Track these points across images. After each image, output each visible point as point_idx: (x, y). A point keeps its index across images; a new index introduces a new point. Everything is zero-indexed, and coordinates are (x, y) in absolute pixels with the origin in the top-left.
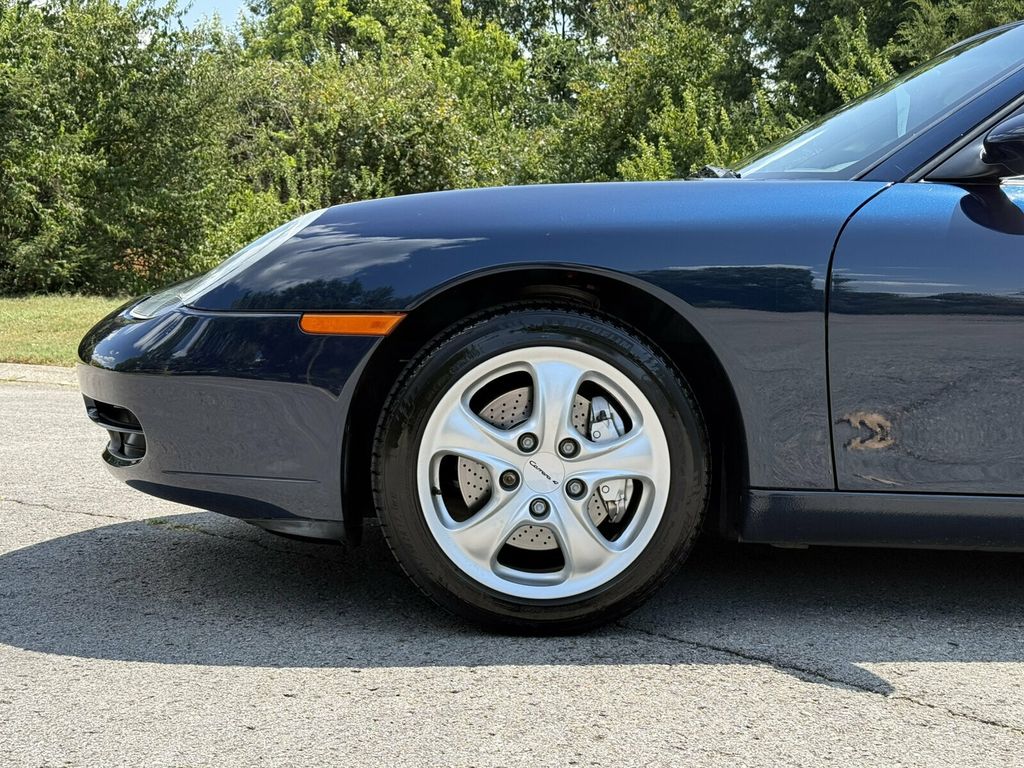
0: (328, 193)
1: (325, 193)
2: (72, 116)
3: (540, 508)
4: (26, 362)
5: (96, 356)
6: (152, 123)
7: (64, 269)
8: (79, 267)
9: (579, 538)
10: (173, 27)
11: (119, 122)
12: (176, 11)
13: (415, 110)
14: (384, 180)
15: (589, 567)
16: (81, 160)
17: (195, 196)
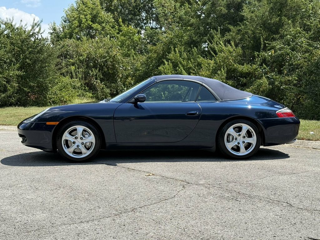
0: (83, 76)
1: (82, 75)
2: (14, 61)
3: (78, 146)
4: (5, 125)
5: (20, 128)
6: (35, 62)
7: (13, 100)
8: (17, 99)
9: (83, 150)
10: (40, 37)
11: (26, 62)
12: (40, 32)
13: (107, 52)
14: (99, 71)
15: (85, 154)
16: (17, 73)
17: (47, 80)
